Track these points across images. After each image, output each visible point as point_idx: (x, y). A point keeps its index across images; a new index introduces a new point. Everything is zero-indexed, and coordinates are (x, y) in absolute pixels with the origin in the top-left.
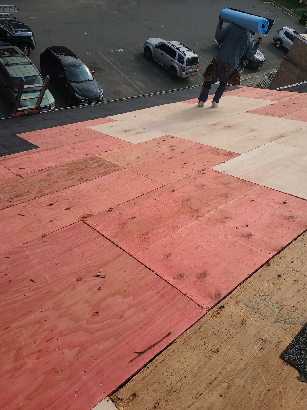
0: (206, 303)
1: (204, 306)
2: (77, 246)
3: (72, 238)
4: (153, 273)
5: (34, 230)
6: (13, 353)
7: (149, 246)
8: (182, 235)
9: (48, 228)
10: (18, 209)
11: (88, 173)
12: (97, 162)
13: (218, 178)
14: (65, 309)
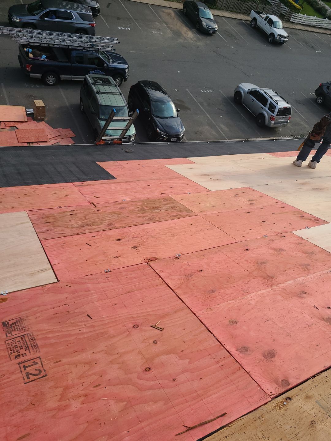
0: (272, 389)
1: (268, 392)
2: (139, 289)
3: (135, 280)
4: (215, 338)
5: (99, 263)
6: (60, 390)
7: (214, 307)
8: (251, 302)
9: (112, 263)
10: (87, 238)
11: (160, 213)
12: (171, 203)
13: (300, 244)
14: (118, 356)
